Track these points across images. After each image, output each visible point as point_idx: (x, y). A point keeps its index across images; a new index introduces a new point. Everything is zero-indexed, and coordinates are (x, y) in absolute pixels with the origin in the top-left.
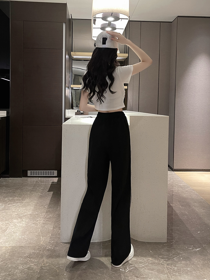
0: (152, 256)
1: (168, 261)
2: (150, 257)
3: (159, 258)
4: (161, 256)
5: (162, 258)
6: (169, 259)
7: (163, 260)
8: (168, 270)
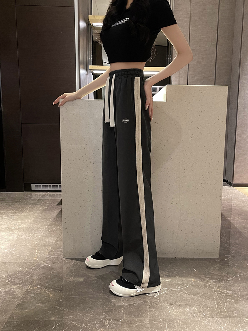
0: (195, 276)
1: (219, 282)
2: (193, 278)
3: (206, 278)
4: (210, 276)
5: (212, 279)
6: (221, 280)
7: (211, 281)
8: (219, 295)
